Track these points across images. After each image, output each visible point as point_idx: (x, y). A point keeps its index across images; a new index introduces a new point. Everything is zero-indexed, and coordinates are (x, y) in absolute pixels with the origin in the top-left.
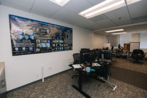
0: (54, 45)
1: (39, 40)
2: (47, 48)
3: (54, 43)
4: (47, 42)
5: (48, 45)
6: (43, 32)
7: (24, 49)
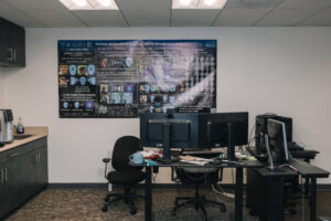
0: (144, 98)
1: (106, 86)
2: (123, 105)
3: (144, 93)
4: (126, 90)
5: (128, 98)
6: (115, 66)
7: (77, 105)
